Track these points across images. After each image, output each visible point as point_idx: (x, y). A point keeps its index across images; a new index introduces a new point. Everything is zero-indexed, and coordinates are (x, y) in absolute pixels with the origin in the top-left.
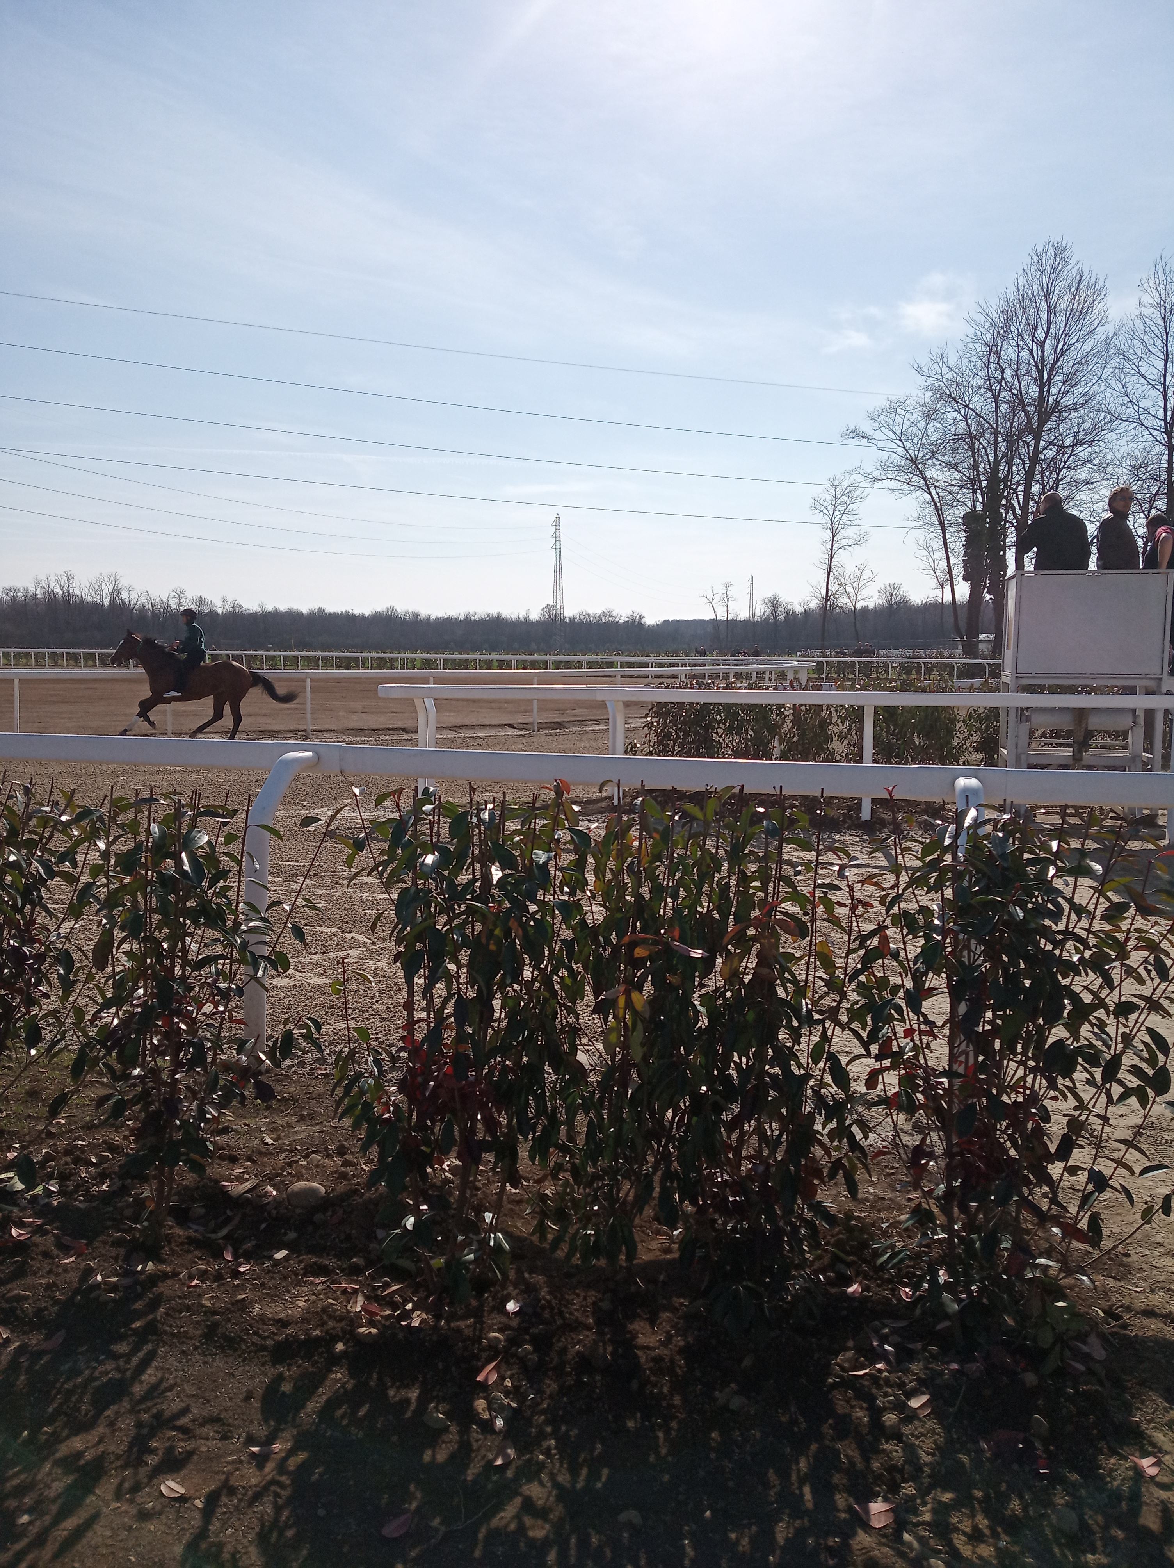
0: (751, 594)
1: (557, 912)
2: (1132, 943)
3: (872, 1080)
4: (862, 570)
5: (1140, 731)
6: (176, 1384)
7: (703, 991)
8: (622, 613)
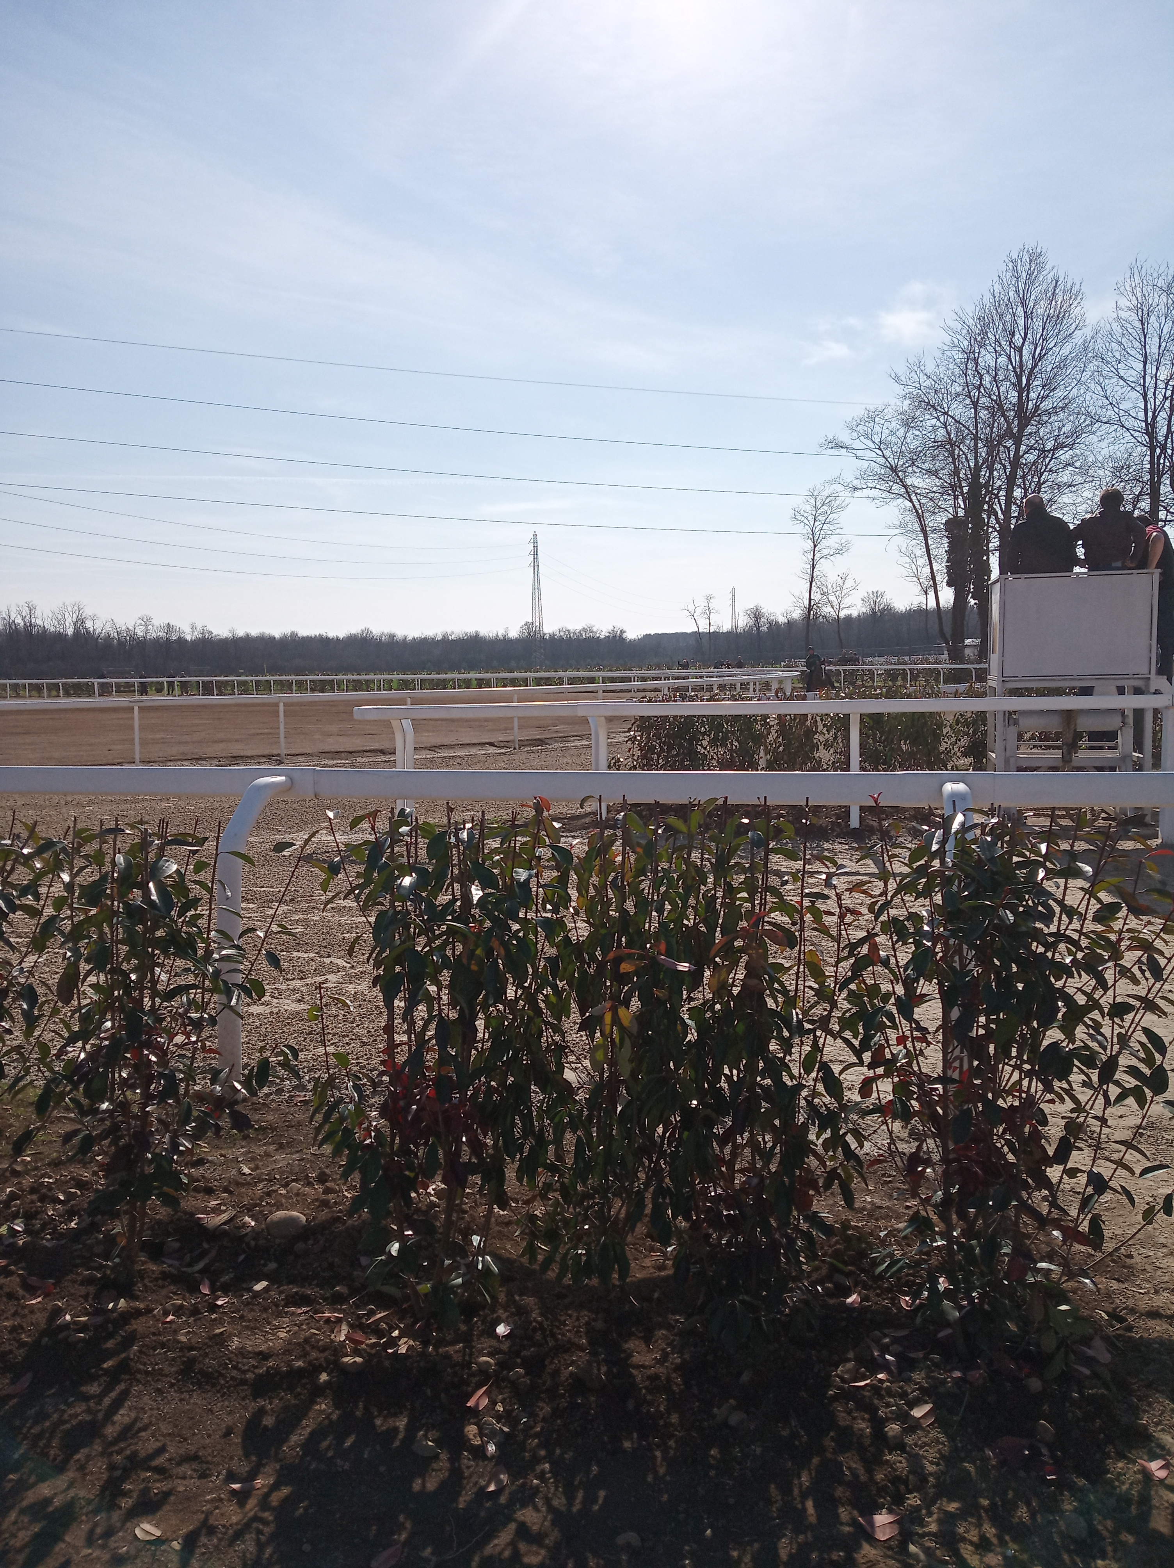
0: (733, 606)
1: (539, 929)
2: (1124, 944)
3: (866, 1087)
4: (844, 579)
5: (1129, 732)
6: (151, 1424)
7: (693, 1004)
8: (603, 628)
